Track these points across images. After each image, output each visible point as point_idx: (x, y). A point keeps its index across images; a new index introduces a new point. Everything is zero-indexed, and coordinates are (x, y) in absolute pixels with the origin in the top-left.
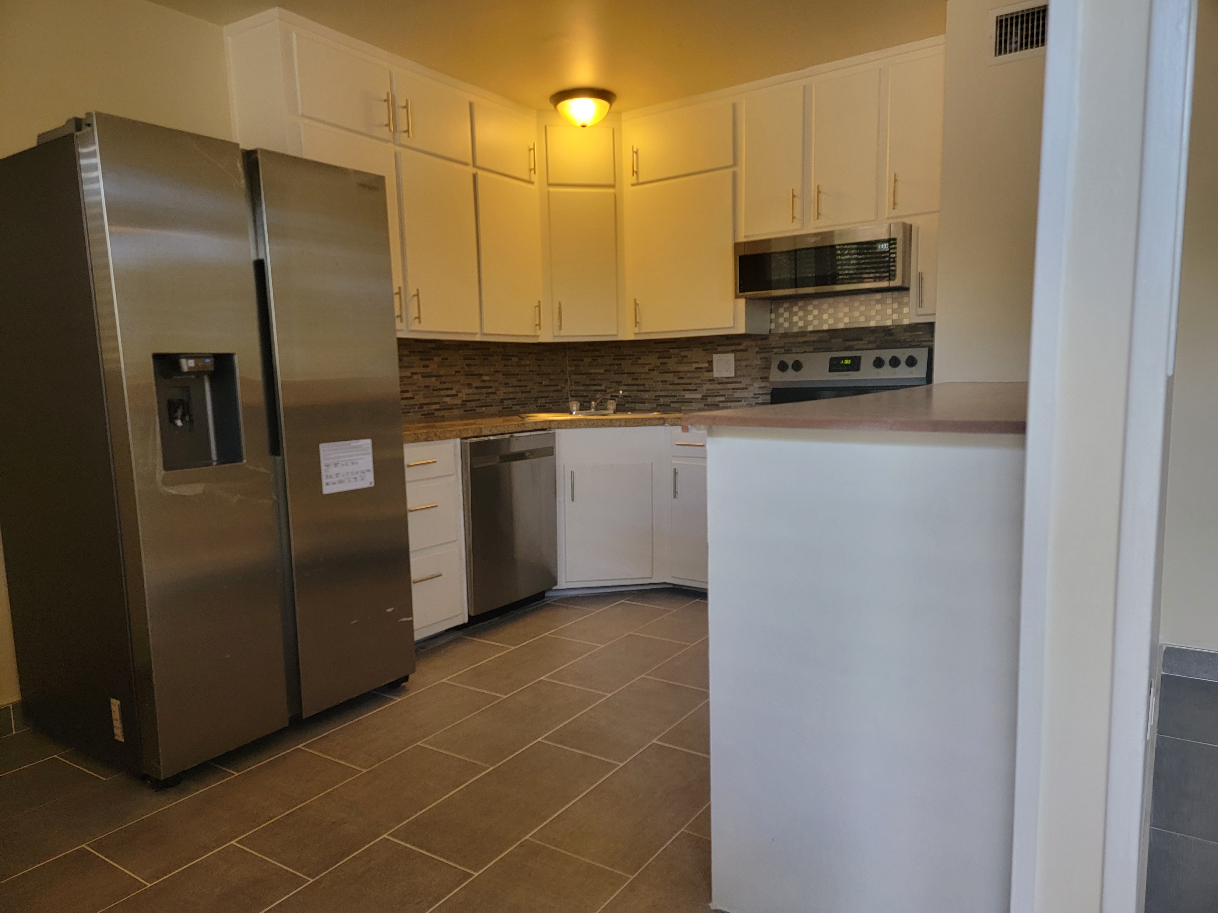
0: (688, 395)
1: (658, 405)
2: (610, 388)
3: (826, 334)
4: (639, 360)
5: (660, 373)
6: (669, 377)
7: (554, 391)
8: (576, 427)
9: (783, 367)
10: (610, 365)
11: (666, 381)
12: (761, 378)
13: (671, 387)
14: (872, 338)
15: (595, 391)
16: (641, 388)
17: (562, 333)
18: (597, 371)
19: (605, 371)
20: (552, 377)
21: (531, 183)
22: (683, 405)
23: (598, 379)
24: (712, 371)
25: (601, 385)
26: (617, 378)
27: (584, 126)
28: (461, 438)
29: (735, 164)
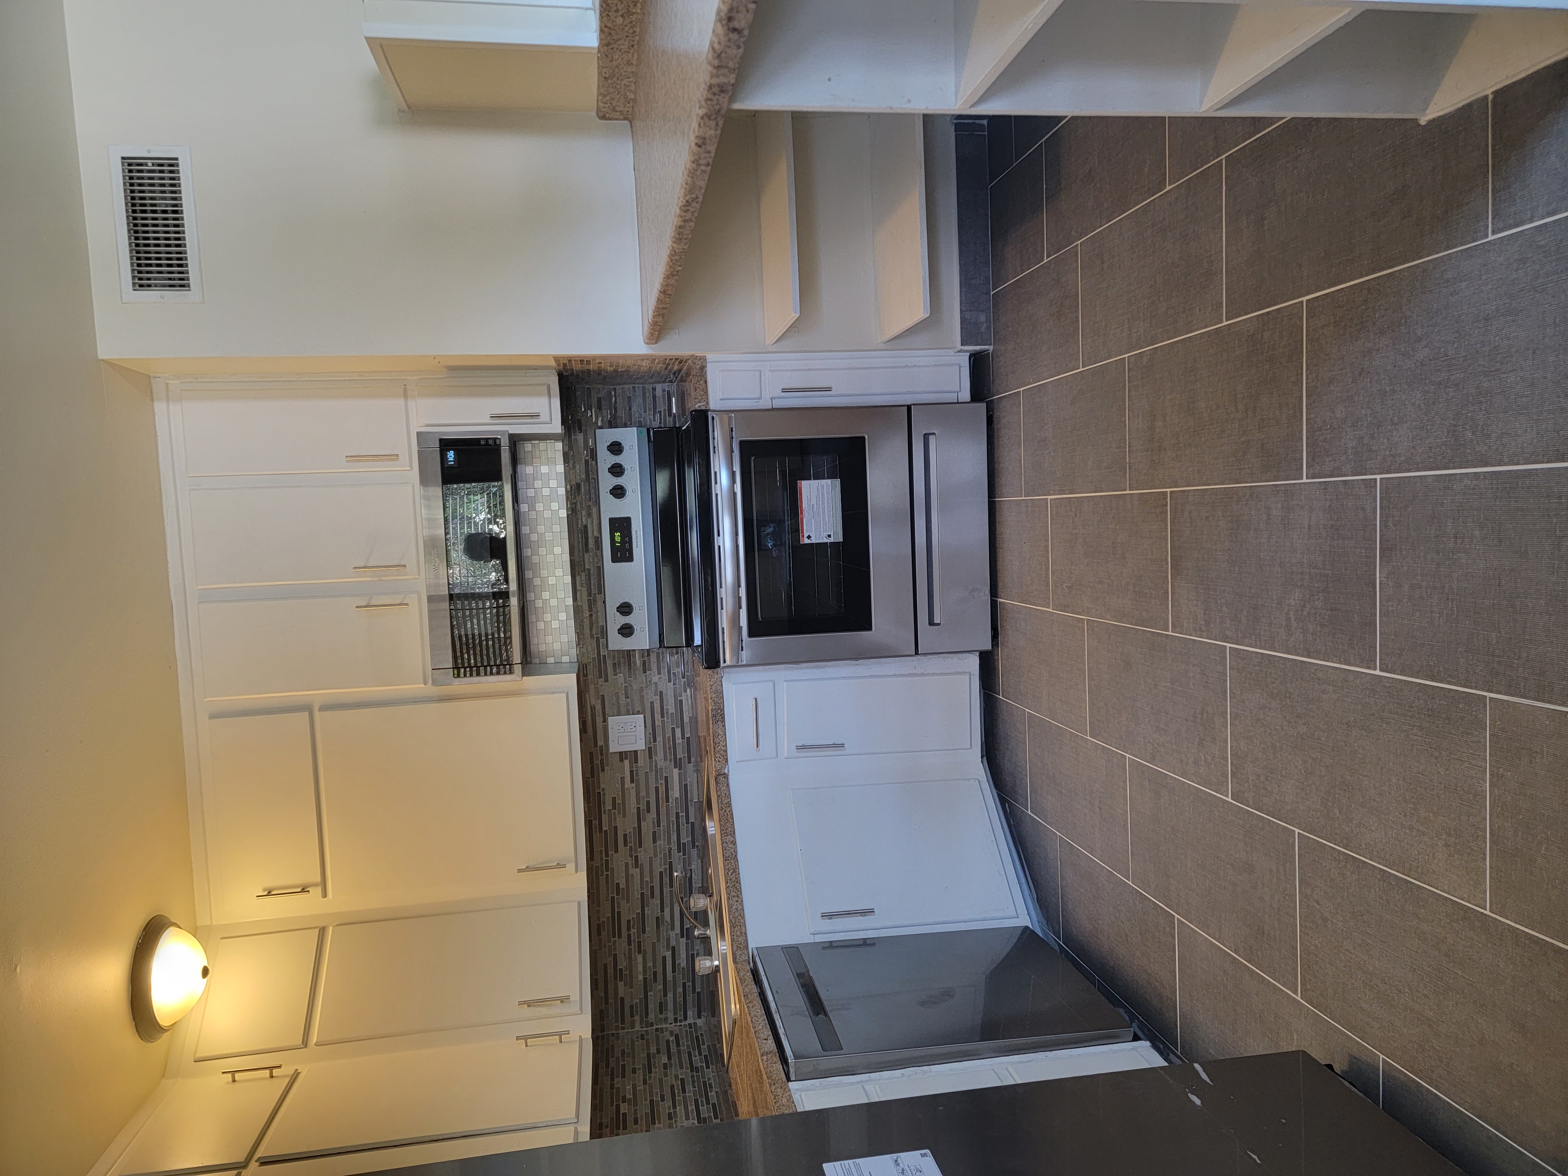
0: (675, 793)
1: (693, 847)
2: (668, 939)
3: (578, 578)
4: (621, 886)
5: (640, 846)
6: (647, 827)
7: (678, 1045)
9: (627, 631)
10: (629, 944)
11: (654, 833)
12: (645, 672)
13: (663, 823)
14: (584, 513)
15: (674, 971)
16: (666, 879)
17: (575, 997)
18: (640, 968)
19: (639, 952)
20: (653, 1050)
21: (296, 1075)
22: (691, 801)
23: (655, 966)
24: (636, 752)
25: (664, 958)
26: (651, 926)
27: (205, 972)
28: (789, 1079)
29: (307, 708)
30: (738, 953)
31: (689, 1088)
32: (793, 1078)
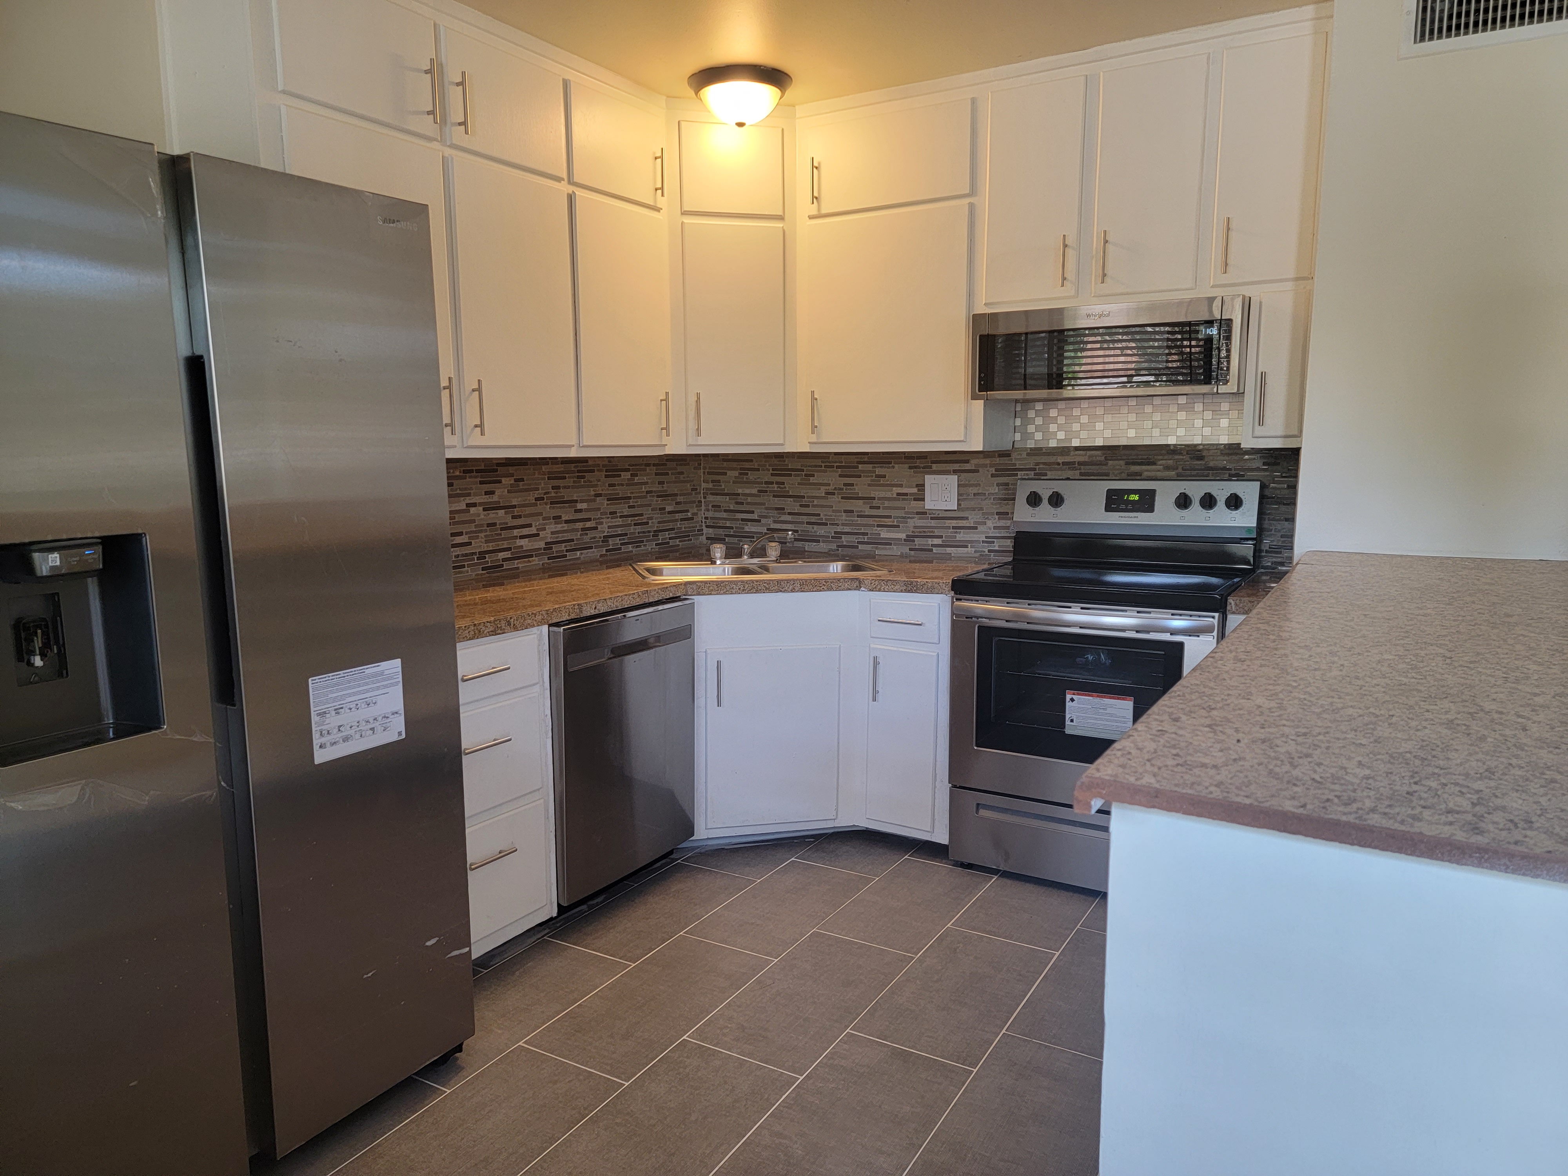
0: (885, 534)
1: (838, 546)
2: (765, 517)
3: (1099, 453)
4: (811, 478)
5: (842, 498)
6: (858, 506)
7: (682, 520)
8: (725, 593)
9: (1034, 500)
10: (766, 483)
11: (852, 511)
12: (998, 513)
13: (860, 521)
14: (1170, 462)
15: (743, 520)
16: (813, 519)
17: (701, 440)
18: (747, 491)
19: (759, 491)
20: (680, 499)
21: (658, 210)
22: (877, 548)
23: (748, 503)
24: (923, 500)
25: (753, 512)
26: (778, 502)
27: (741, 125)
28: (550, 625)
29: (973, 192)
30: (694, 587)
31: (639, 529)
32: (552, 629)
